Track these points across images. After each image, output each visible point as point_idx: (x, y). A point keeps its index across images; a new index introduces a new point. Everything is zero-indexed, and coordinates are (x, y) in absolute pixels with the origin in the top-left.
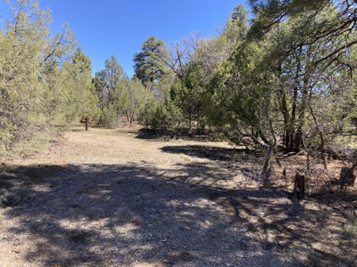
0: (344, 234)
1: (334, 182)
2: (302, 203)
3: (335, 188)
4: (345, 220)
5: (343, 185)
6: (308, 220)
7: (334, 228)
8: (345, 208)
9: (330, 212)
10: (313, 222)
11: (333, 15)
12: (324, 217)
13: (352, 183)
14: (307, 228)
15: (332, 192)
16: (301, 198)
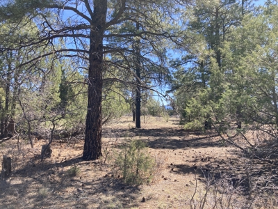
0: (38, 197)
1: (36, 157)
2: (8, 180)
3: (37, 162)
4: (40, 186)
5: (42, 158)
6: (11, 194)
7: (32, 194)
8: (42, 176)
9: (30, 183)
10: (16, 195)
11: (34, 32)
12: (25, 188)
13: (49, 156)
14: (10, 201)
15: (34, 166)
16: (7, 177)
